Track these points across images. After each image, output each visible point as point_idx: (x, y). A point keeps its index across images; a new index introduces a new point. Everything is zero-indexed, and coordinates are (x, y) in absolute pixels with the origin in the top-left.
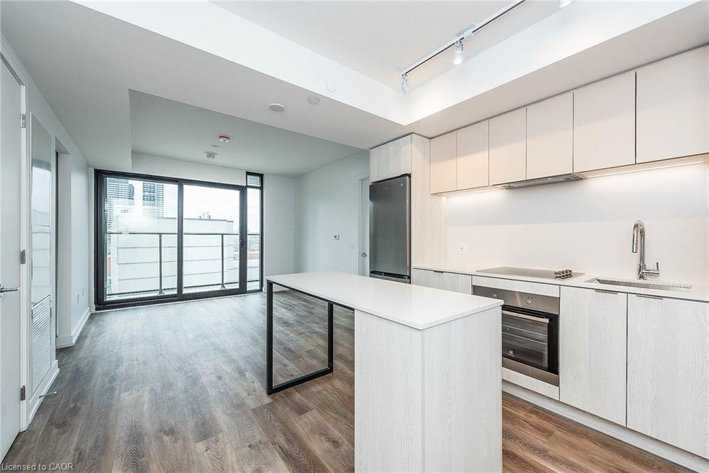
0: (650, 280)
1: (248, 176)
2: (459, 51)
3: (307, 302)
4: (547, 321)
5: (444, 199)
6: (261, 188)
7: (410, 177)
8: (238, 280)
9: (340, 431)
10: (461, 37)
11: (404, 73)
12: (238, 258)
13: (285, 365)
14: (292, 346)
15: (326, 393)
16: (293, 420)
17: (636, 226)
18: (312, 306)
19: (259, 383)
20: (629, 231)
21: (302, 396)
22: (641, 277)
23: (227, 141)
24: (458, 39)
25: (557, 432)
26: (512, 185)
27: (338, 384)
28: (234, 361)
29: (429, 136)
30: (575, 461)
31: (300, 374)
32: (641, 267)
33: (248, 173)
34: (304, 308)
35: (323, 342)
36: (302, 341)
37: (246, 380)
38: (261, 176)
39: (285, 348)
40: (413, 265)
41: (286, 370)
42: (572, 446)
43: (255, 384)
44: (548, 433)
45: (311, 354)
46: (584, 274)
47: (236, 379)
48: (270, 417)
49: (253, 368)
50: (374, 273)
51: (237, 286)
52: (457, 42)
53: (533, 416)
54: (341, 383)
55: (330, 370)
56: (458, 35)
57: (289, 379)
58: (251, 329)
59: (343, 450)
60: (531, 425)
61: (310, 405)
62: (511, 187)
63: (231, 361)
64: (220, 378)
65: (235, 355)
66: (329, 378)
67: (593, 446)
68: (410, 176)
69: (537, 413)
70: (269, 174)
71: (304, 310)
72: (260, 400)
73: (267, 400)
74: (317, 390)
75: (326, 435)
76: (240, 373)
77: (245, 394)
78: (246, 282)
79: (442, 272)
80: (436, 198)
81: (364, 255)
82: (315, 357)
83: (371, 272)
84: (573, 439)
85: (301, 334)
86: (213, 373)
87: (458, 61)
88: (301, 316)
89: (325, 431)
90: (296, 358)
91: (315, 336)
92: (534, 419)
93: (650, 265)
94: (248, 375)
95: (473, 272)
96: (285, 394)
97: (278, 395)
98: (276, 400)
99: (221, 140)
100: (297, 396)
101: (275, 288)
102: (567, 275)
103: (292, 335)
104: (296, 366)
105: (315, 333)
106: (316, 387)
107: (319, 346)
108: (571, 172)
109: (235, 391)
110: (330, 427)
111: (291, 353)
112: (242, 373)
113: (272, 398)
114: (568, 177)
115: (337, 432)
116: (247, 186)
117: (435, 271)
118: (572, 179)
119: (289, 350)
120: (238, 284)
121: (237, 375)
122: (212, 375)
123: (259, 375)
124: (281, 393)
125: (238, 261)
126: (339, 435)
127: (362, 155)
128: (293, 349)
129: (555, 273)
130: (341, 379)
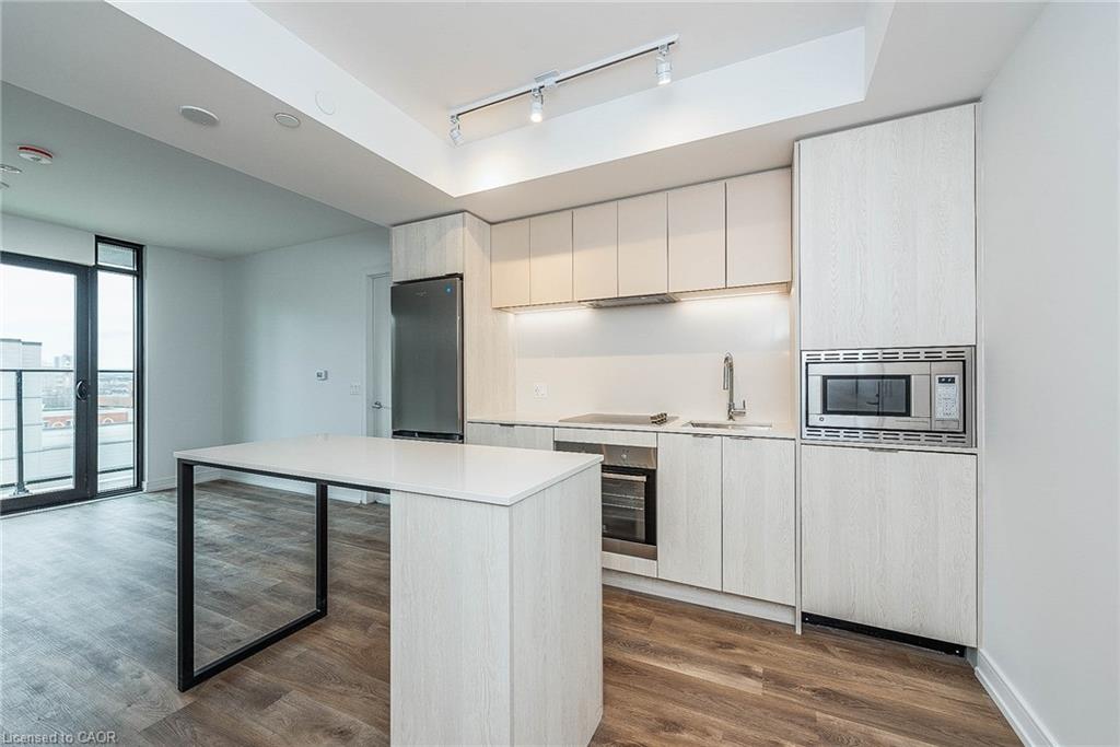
0: (738, 420)
1: (100, 246)
2: (538, 104)
3: (256, 500)
4: (644, 479)
5: (511, 316)
6: (139, 274)
7: (462, 279)
8: (71, 472)
9: (352, 711)
10: (541, 84)
11: (455, 113)
12: (72, 424)
13: (217, 626)
14: (229, 586)
15: (316, 655)
16: (249, 722)
17: (727, 359)
18: (270, 506)
19: (155, 675)
20: (722, 365)
21: (266, 673)
22: (731, 418)
23: (45, 161)
24: (537, 85)
25: (657, 618)
26: (601, 303)
27: (339, 633)
28: (78, 646)
29: (491, 221)
30: (677, 646)
31: (256, 635)
32: (731, 406)
33: (99, 239)
34: (251, 512)
35: (301, 567)
36: (253, 573)
37: (116, 675)
38: (138, 250)
39: (215, 593)
40: (468, 417)
41: (219, 633)
42: (672, 629)
43: (146, 678)
44: (647, 622)
45: (275, 593)
46: (677, 418)
47: (89, 682)
48: (193, 732)
49: (134, 649)
50: (398, 434)
51: (69, 485)
52: (535, 90)
53: (630, 605)
54: (345, 631)
55: (322, 610)
56: (537, 80)
57: (230, 650)
58: (119, 570)
59: (360, 741)
60: (628, 617)
61: (285, 684)
62: (600, 305)
63: (69, 646)
64: (39, 689)
65: (79, 632)
66: (319, 628)
67: (693, 622)
68: (461, 277)
69: (633, 601)
70: (161, 248)
71: (253, 515)
72: (163, 706)
73: (179, 701)
74: (295, 654)
75: (322, 727)
76: (98, 666)
77: (121, 706)
78: (96, 473)
79: (512, 425)
80: (502, 315)
81: (378, 406)
82: (286, 598)
83: (394, 433)
84: (673, 621)
85: (251, 559)
86: (16, 685)
87: (536, 117)
88: (245, 528)
89: (322, 721)
90: (243, 607)
91: (282, 560)
92: (631, 608)
93: (738, 405)
94: (121, 665)
95: (556, 423)
96: (223, 679)
97: (206, 686)
98: (203, 696)
99: (26, 156)
100: (254, 676)
101: (200, 476)
102: (661, 419)
103: (228, 566)
104: (246, 622)
105: (280, 553)
106: (293, 652)
107: (293, 576)
108: (666, 292)
109: (89, 707)
110: (331, 709)
111: (230, 601)
112: (104, 665)
113: (194, 694)
114: (661, 297)
115: (345, 715)
116: (98, 267)
117: (502, 425)
118: (664, 300)
119: (227, 595)
120: (72, 480)
121: (90, 672)
122: (14, 690)
123: (153, 656)
124: (216, 680)
125: (72, 432)
126: (351, 718)
127: (377, 234)
128: (235, 592)
129: (652, 418)
130: (342, 623)
